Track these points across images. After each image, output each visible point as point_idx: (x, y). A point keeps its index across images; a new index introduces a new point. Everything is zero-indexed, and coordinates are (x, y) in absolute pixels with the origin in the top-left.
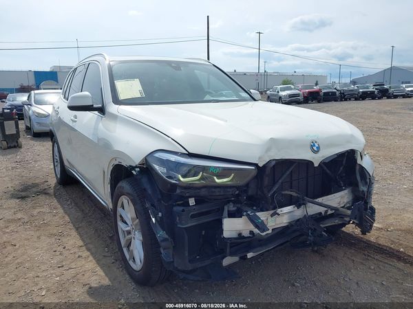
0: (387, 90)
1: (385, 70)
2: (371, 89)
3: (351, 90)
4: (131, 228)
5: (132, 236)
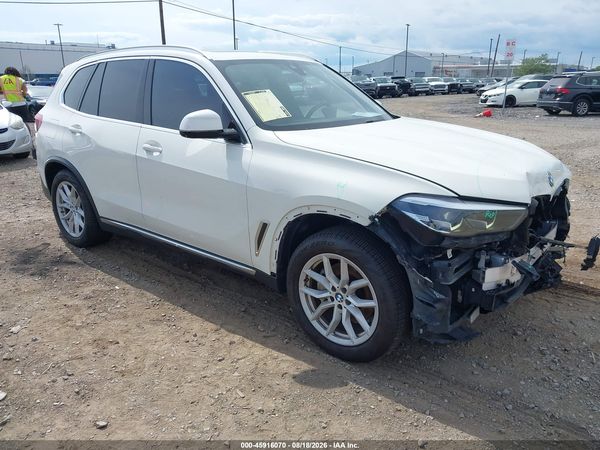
0: (408, 85)
1: (395, 56)
2: (390, 83)
3: (367, 85)
4: (333, 294)
5: (336, 303)
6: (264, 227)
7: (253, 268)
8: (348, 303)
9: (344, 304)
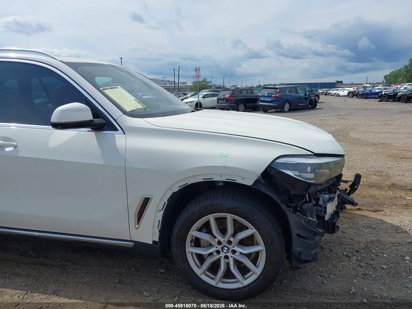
4: (219, 248)
5: (222, 255)
6: (146, 201)
7: (131, 241)
8: (234, 252)
9: (230, 254)
